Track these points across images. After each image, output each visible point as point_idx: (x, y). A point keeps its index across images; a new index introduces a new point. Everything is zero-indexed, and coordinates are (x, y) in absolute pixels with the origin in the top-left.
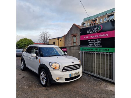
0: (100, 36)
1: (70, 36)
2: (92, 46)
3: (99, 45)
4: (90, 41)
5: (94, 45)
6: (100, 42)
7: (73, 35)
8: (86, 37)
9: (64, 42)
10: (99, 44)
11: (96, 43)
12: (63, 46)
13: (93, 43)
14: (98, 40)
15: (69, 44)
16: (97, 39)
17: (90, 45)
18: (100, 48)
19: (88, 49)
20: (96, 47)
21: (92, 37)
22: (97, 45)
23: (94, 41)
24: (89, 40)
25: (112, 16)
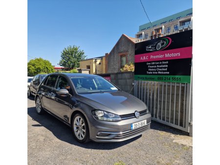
0: (168, 55)
1: (115, 56)
2: (154, 73)
3: (165, 71)
4: (151, 65)
5: (156, 71)
6: (167, 66)
7: (121, 54)
8: (144, 57)
9: (106, 66)
10: (165, 69)
11: (160, 68)
12: (104, 72)
13: (156, 68)
14: (164, 63)
15: (115, 69)
16: (162, 61)
17: (150, 71)
18: (167, 76)
19: (146, 78)
20: (160, 74)
21: (155, 57)
22: (161, 71)
23: (156, 65)
24: (149, 62)
25: (188, 23)
